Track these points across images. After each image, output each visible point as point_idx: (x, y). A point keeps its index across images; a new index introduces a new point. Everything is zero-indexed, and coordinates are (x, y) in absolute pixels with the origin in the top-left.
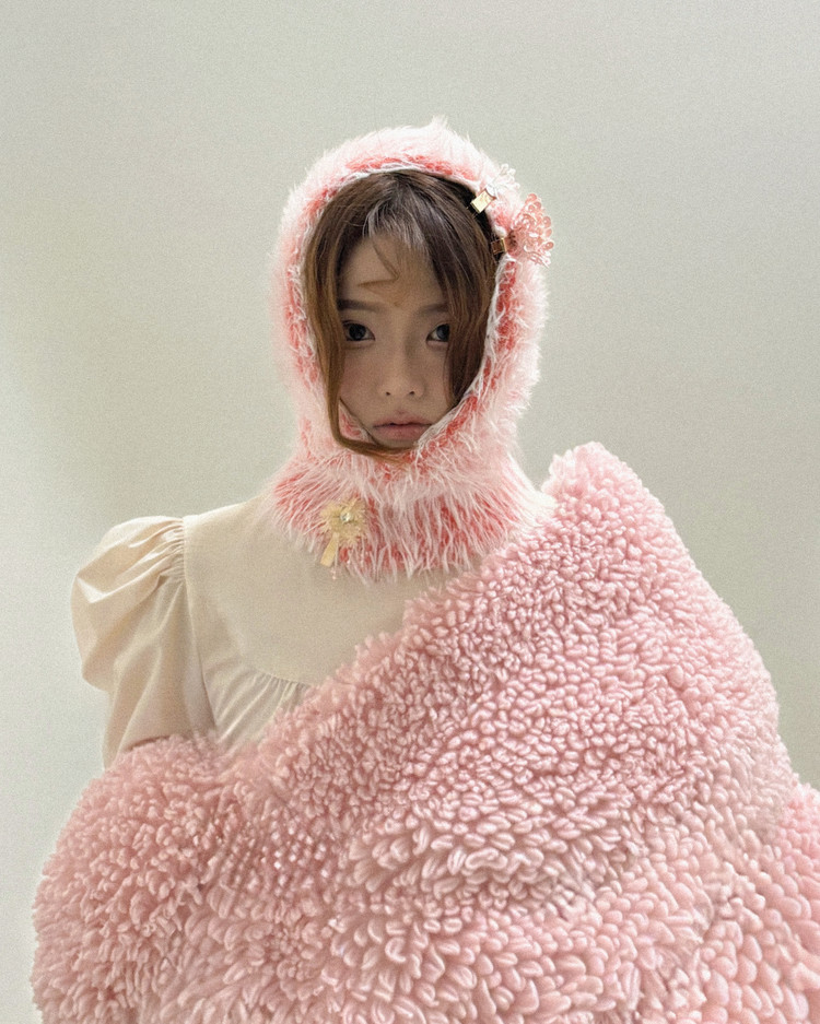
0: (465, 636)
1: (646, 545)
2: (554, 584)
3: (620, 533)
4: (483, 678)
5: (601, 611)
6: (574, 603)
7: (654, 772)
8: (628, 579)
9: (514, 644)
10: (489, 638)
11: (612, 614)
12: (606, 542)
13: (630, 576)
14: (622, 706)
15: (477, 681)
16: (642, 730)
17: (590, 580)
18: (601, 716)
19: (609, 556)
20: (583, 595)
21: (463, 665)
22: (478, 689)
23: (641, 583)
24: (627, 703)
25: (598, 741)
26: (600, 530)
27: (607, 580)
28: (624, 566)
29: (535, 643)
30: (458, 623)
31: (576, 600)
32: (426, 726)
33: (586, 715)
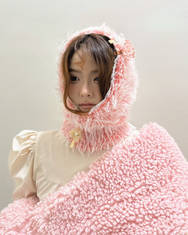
0: (107, 174)
1: (168, 149)
2: (137, 159)
3: (159, 145)
4: (113, 188)
5: (152, 169)
6: (144, 166)
7: (169, 224)
8: (162, 159)
9: (123, 177)
10: (115, 175)
11: (156, 170)
12: (155, 147)
13: (162, 158)
14: (159, 201)
15: (111, 189)
16: (165, 209)
17: (149, 159)
18: (151, 203)
19: (156, 152)
20: (147, 163)
21: (106, 183)
22: (111, 191)
23: (166, 161)
24: (160, 200)
25: (150, 212)
26: (153, 143)
27: (155, 160)
28: (161, 155)
29: (130, 178)
30: (105, 169)
31: (144, 165)
32: (94, 202)
33: (146, 202)
